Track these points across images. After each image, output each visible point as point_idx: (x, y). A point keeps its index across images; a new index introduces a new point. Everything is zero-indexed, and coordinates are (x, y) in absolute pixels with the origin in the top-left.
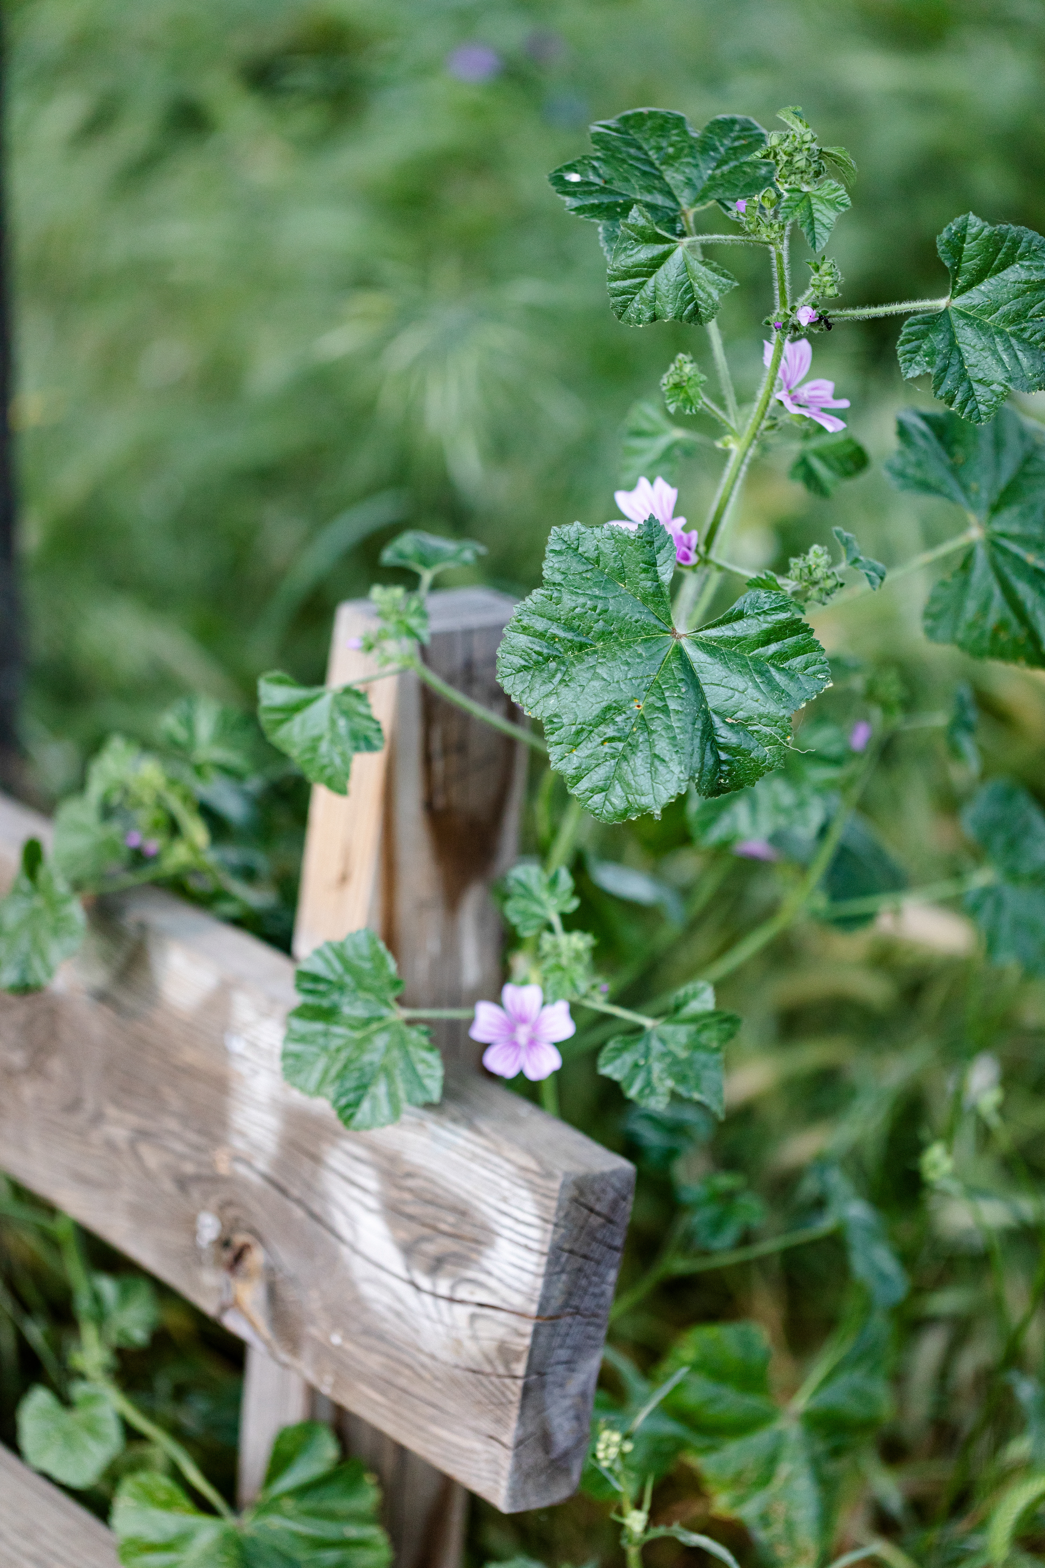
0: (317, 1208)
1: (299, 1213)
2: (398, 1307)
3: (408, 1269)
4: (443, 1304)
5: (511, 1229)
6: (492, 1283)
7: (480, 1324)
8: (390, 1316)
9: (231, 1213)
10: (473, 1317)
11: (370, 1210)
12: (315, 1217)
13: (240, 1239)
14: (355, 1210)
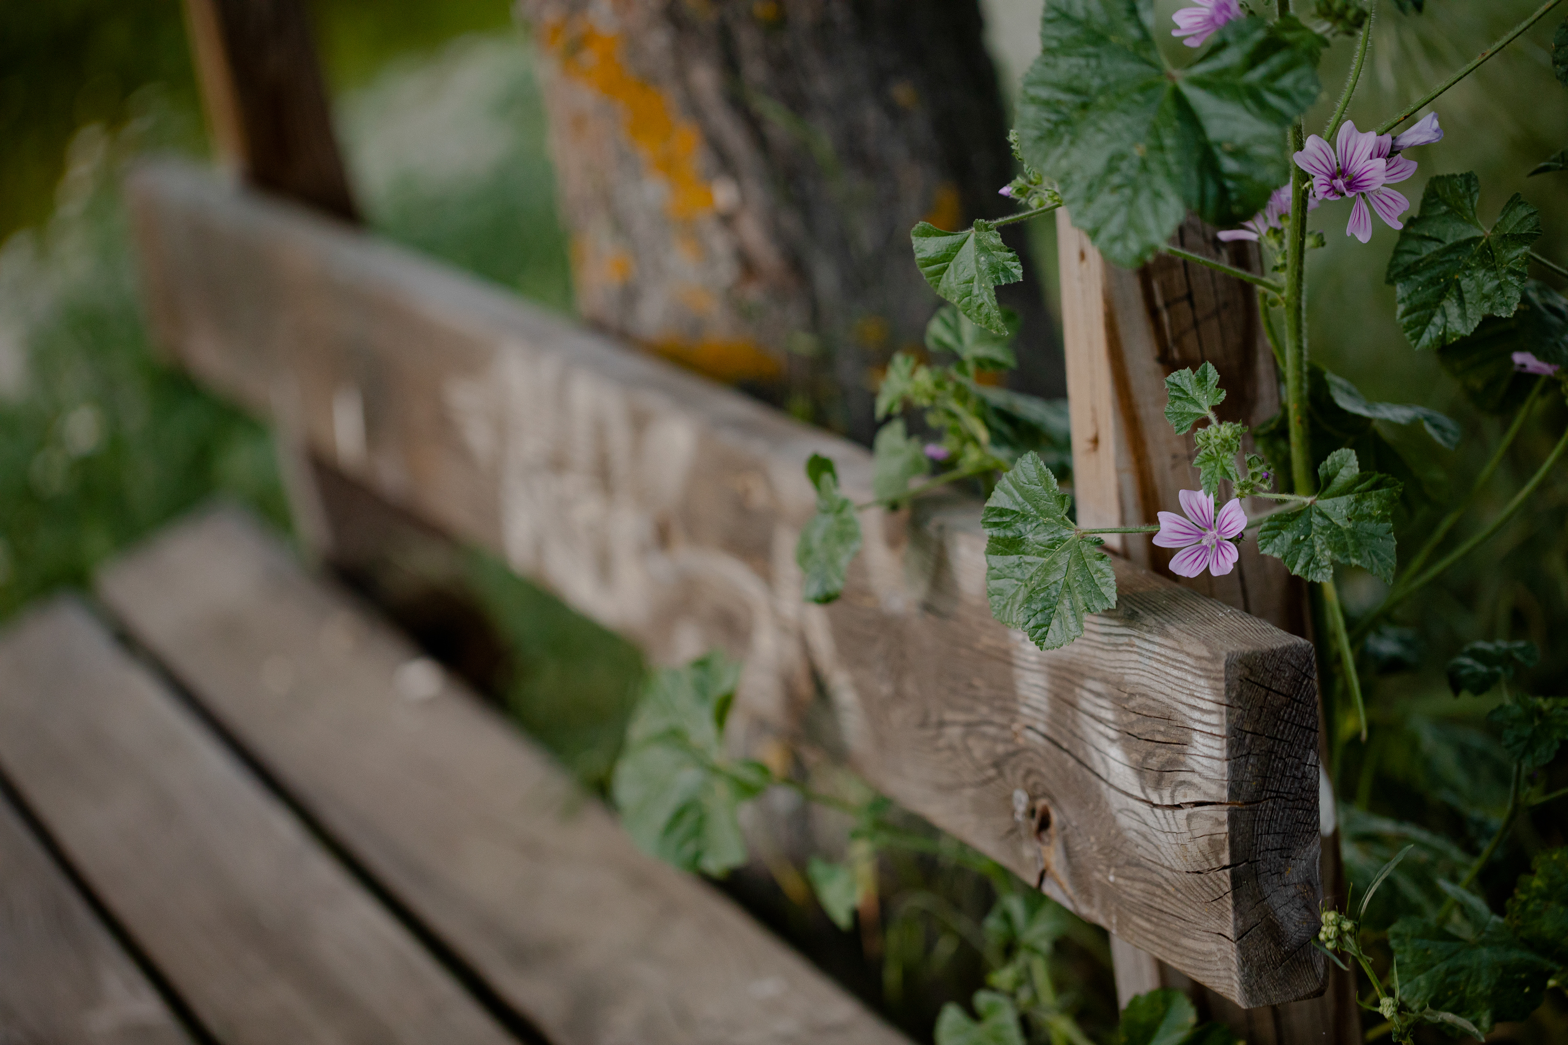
0: (1081, 754)
1: (1071, 763)
2: (1144, 828)
3: (1143, 790)
4: (1168, 812)
5: (1200, 722)
6: (1196, 779)
7: (1195, 823)
8: (1140, 840)
9: (1032, 780)
10: (1189, 817)
11: (1112, 741)
12: (1080, 762)
13: (1041, 803)
14: (1104, 744)
